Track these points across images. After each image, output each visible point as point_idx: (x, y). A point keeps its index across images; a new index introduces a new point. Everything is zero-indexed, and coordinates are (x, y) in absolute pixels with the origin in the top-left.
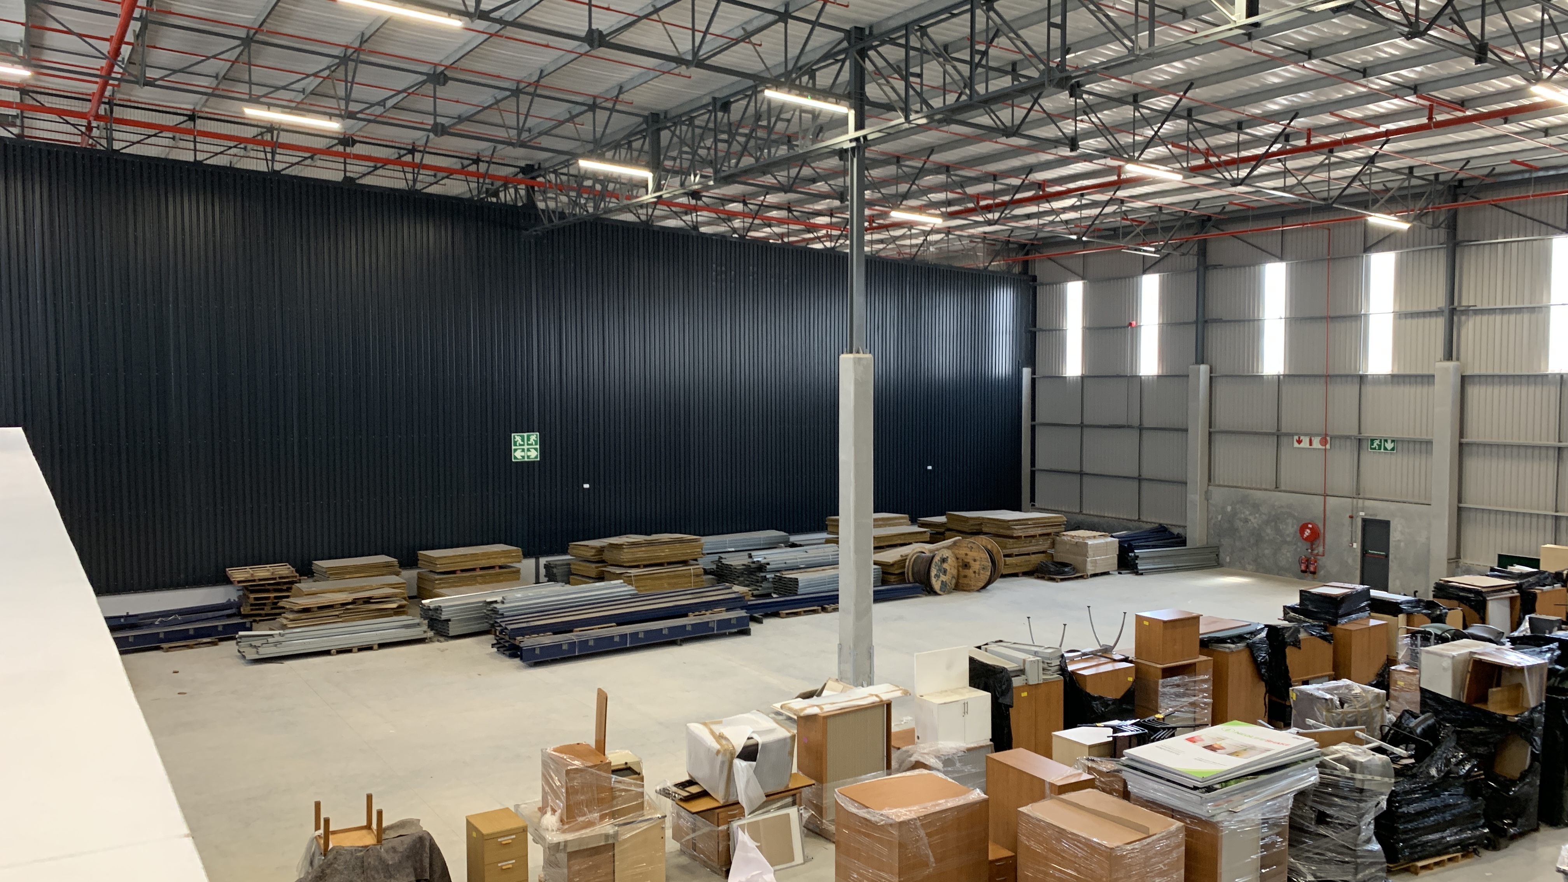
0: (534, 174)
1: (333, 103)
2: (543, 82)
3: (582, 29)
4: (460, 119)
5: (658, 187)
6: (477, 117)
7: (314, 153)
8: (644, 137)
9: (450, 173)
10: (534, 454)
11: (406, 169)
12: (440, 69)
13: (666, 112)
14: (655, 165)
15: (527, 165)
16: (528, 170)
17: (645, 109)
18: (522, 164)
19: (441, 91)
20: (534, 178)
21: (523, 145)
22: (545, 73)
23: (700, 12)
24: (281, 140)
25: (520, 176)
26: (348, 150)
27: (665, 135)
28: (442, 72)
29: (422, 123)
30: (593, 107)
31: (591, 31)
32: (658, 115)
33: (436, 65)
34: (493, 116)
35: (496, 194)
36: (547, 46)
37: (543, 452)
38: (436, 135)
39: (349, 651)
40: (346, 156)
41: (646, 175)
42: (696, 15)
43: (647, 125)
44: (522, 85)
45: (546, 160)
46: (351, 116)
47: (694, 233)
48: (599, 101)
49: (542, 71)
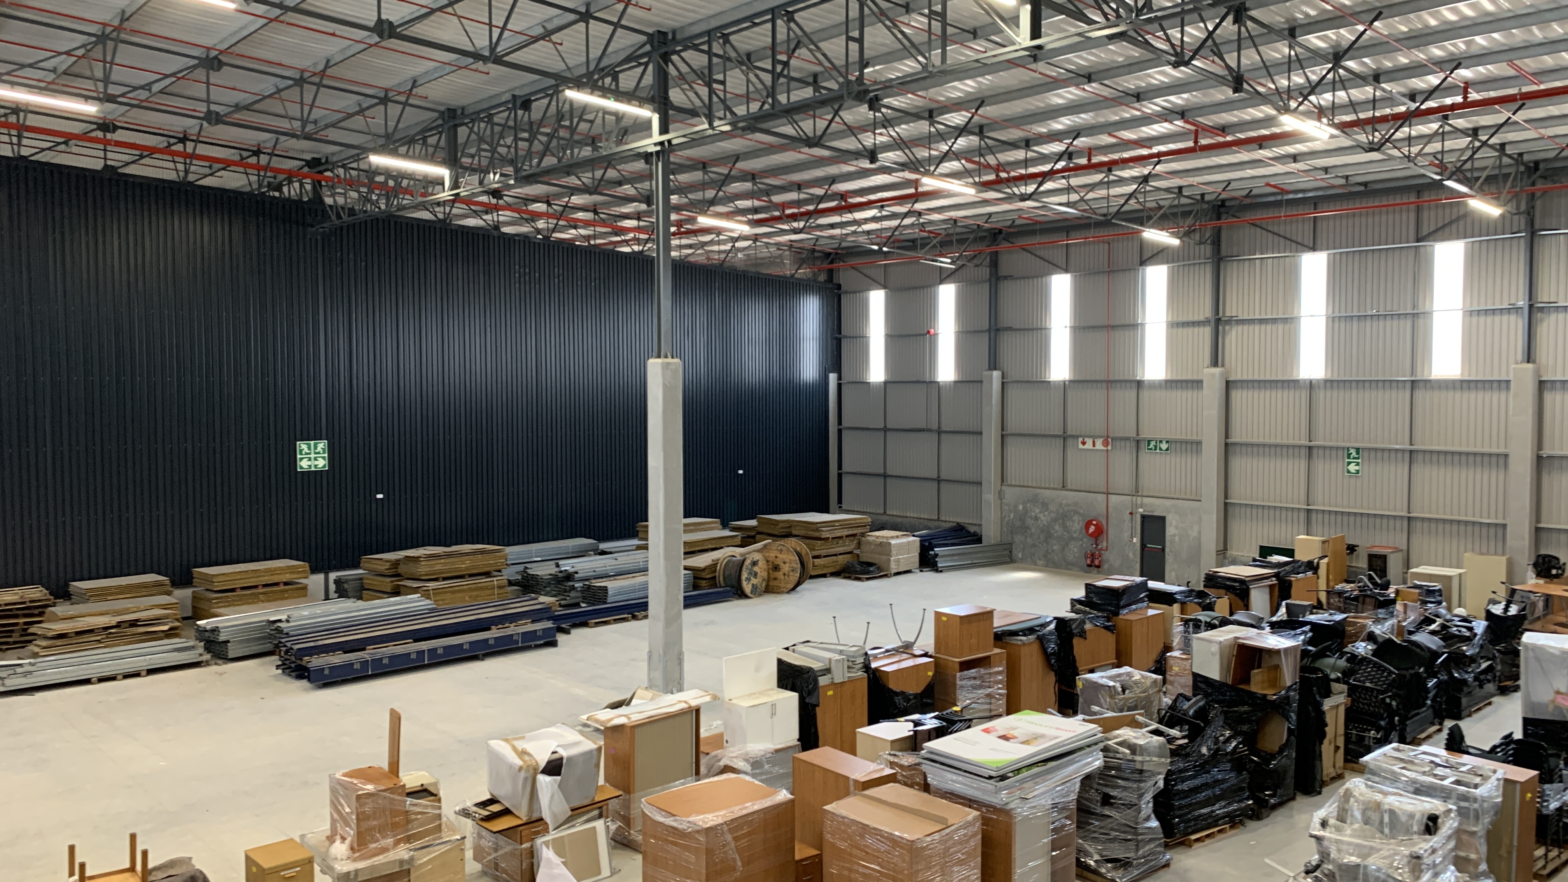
0: (321, 168)
1: (89, 85)
2: (329, 72)
3: (371, 19)
4: (238, 108)
5: (455, 185)
6: (257, 107)
7: (68, 138)
8: (440, 133)
9: (227, 164)
10: (322, 463)
11: (177, 159)
12: (213, 53)
13: (463, 109)
14: (452, 161)
15: (314, 159)
16: (314, 163)
17: (442, 104)
18: (308, 157)
19: (215, 77)
20: (321, 172)
21: (308, 137)
22: (332, 63)
23: (497, 8)
24: (28, 123)
25: (306, 169)
26: (109, 136)
27: (462, 132)
28: (216, 57)
29: (194, 110)
30: (385, 100)
31: (380, 21)
32: (455, 110)
33: (208, 49)
34: (275, 106)
35: (279, 188)
36: (333, 35)
37: (331, 460)
38: (210, 123)
39: (112, 678)
40: (106, 142)
41: (444, 173)
42: (493, 10)
43: (443, 120)
44: (306, 75)
45: (333, 154)
46: (111, 99)
47: (495, 233)
48: (390, 94)
49: (328, 61)
